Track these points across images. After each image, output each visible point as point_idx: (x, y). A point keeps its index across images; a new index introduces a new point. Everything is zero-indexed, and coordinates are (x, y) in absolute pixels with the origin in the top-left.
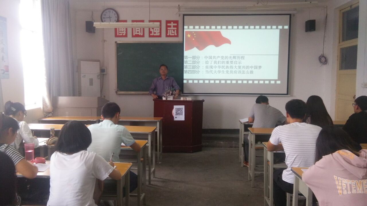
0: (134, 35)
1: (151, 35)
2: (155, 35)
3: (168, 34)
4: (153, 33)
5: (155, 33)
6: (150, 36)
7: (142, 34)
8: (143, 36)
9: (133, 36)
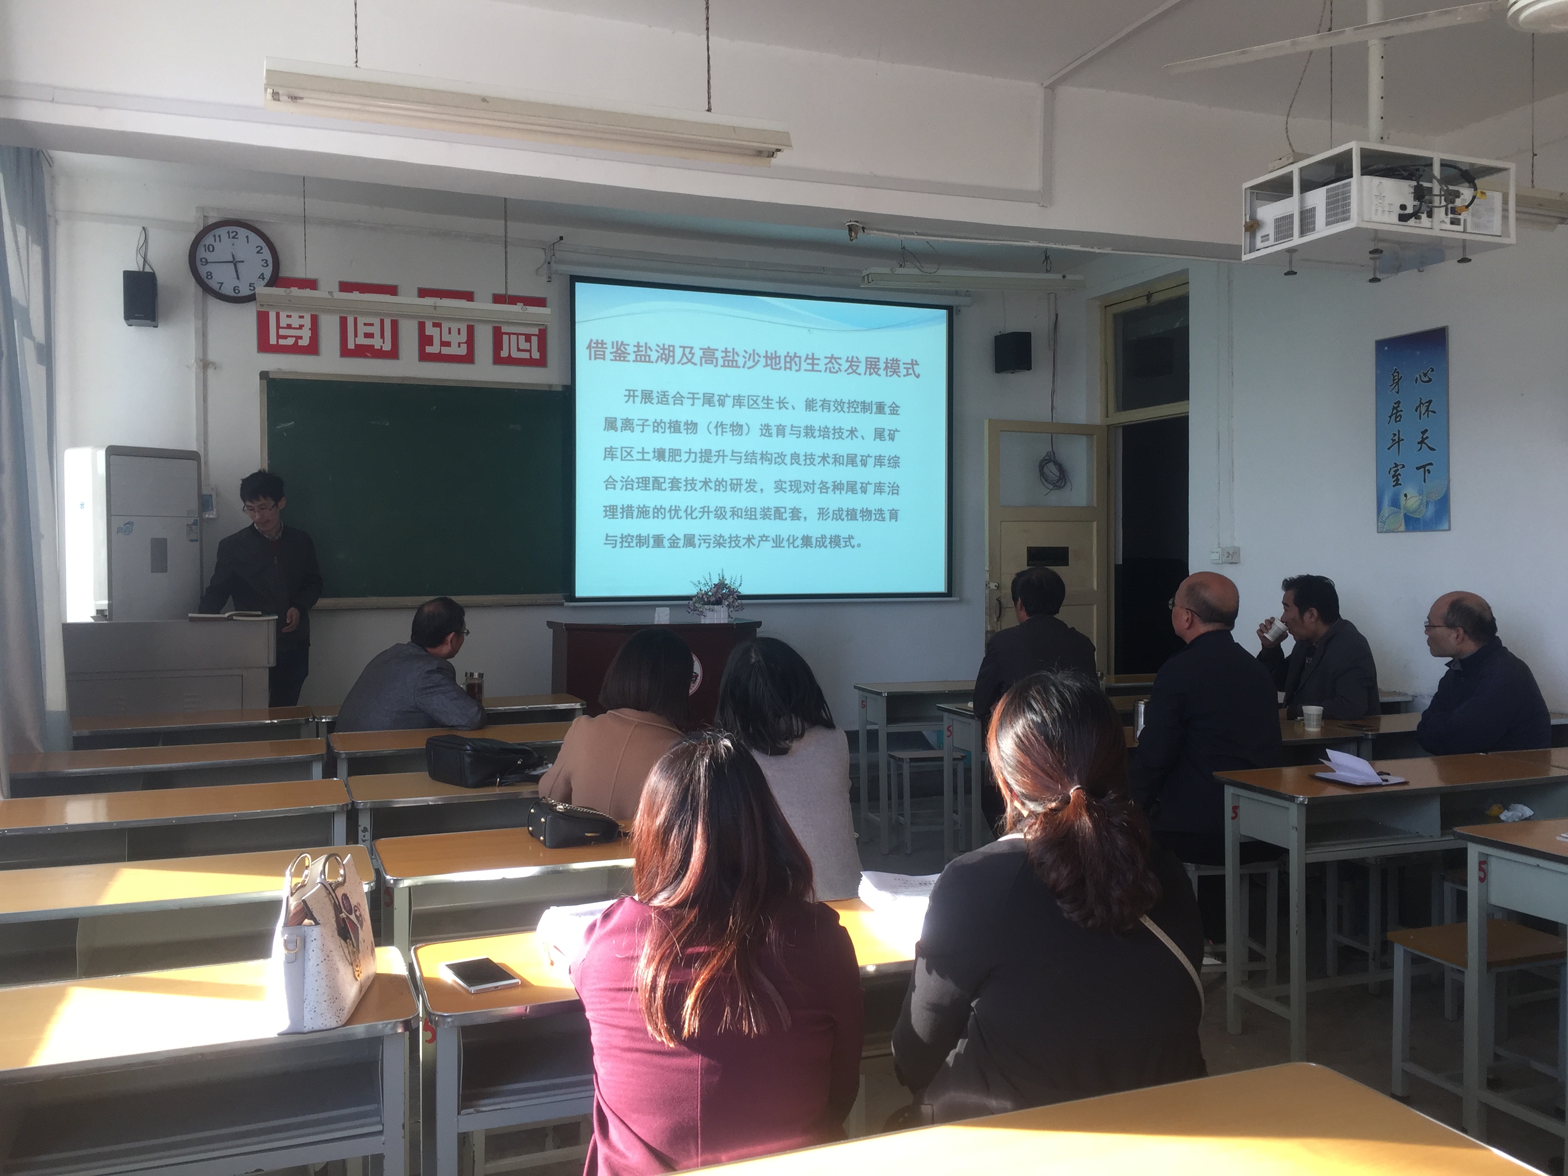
0: (351, 346)
1: (429, 349)
2: (446, 351)
3: (504, 354)
4: (436, 341)
5: (447, 344)
6: (424, 357)
7: (387, 347)
8: (393, 354)
9: (345, 352)
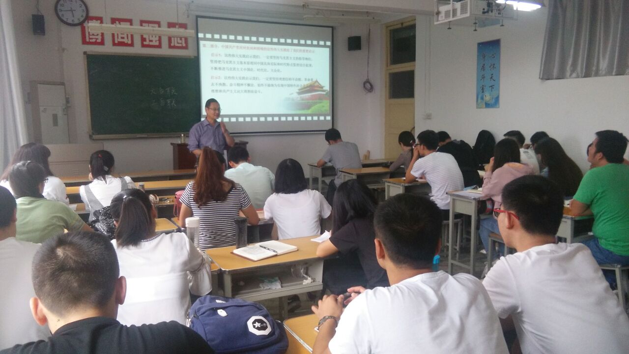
0: (116, 42)
1: (145, 43)
2: (151, 43)
3: (172, 45)
4: (147, 40)
5: (151, 41)
6: (143, 46)
7: (130, 42)
8: (132, 45)
9: (114, 44)
